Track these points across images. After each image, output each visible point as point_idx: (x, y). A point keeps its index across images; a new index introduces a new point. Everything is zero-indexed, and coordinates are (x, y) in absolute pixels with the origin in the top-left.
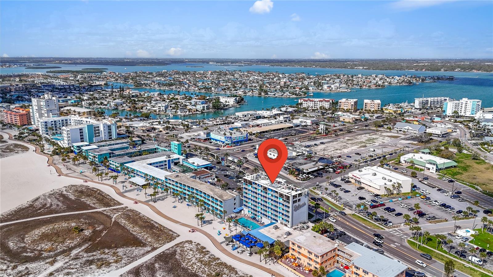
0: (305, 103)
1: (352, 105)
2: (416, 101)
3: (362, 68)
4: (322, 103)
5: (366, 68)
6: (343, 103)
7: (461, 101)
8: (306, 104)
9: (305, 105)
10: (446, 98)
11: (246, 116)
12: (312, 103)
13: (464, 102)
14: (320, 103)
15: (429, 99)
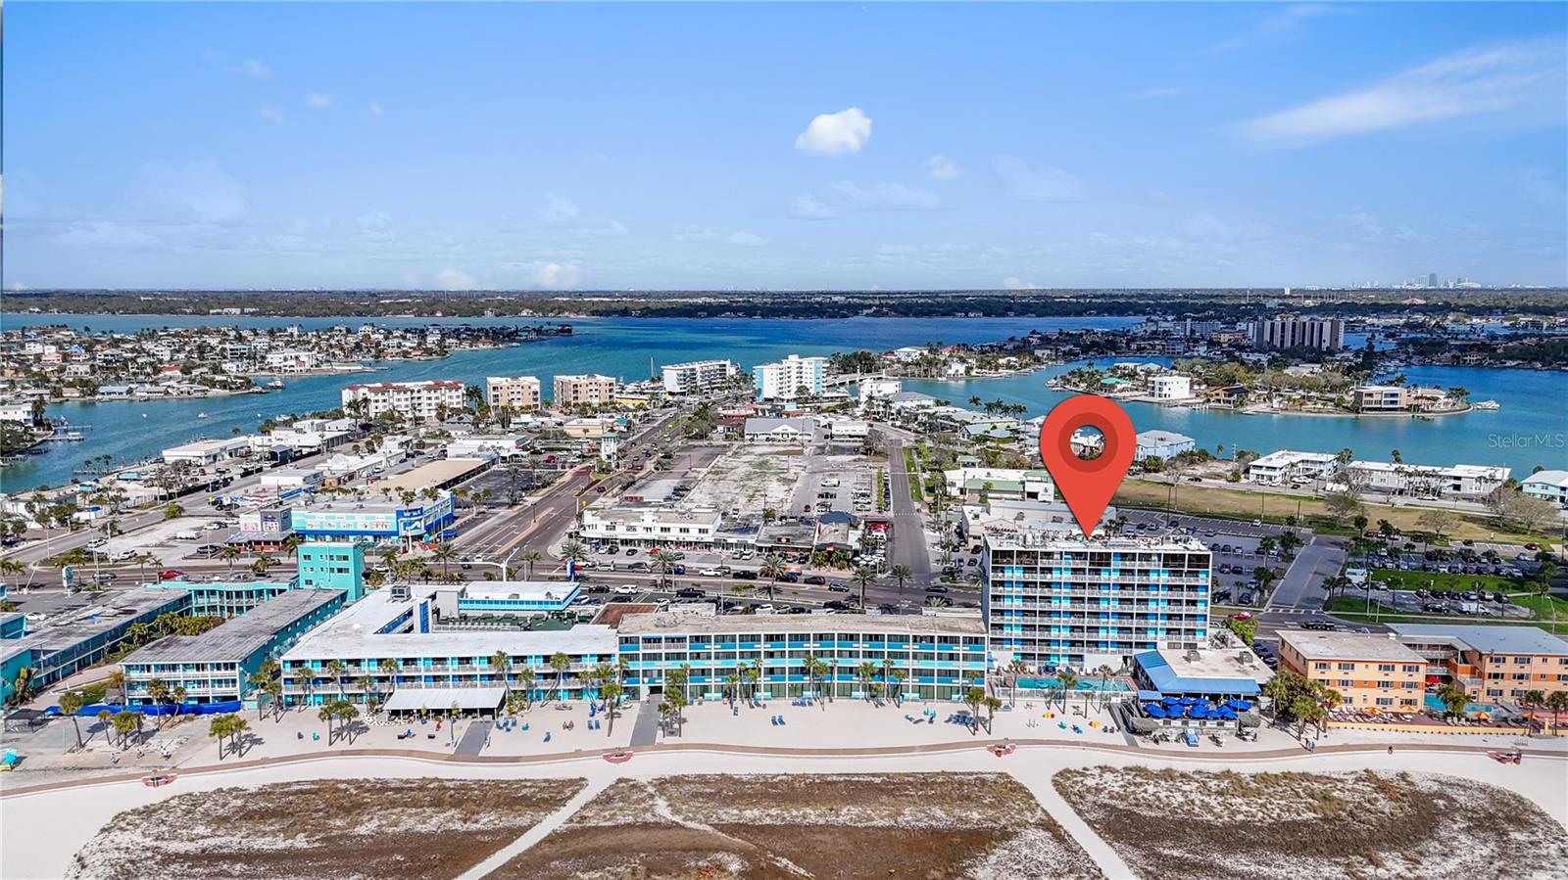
0: (380, 397)
1: (535, 393)
2: (665, 372)
3: (238, 311)
4: (438, 393)
5: (252, 310)
6: (505, 388)
7: (785, 363)
8: (385, 401)
9: (380, 405)
10: (722, 362)
11: (215, 457)
12: (402, 396)
13: (794, 366)
14: (433, 394)
15: (697, 366)
